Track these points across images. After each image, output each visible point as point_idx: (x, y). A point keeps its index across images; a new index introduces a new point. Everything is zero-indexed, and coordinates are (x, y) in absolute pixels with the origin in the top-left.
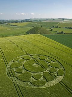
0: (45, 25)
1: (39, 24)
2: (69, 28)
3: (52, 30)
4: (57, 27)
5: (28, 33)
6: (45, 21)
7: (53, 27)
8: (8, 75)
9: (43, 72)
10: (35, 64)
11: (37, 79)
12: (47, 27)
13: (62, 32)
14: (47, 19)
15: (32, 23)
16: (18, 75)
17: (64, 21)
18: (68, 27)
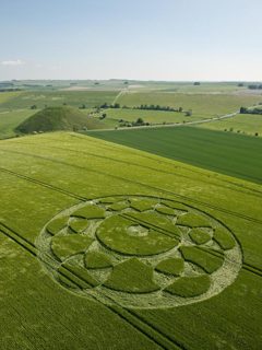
0: (76, 100)
1: (54, 99)
2: (152, 108)
3: (104, 116)
4: (117, 106)
6: (69, 89)
7: (104, 107)
8: (68, 286)
9: (176, 249)
10: (134, 229)
11: (175, 276)
12: (84, 108)
13: (140, 122)
15: (26, 94)
16: (103, 276)
17: (130, 86)
18: (149, 106)
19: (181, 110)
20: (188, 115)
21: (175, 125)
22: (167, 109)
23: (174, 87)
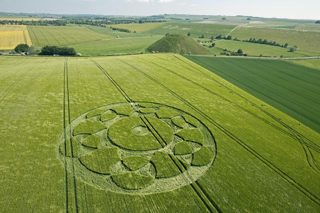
0: (199, 31)
2: (260, 42)
3: (213, 45)
4: (229, 38)
5: (150, 50)
7: (219, 38)
8: (60, 152)
9: (153, 152)
10: (139, 129)
11: (130, 170)
12: (202, 37)
13: (240, 52)
14: (206, 18)
15: (167, 25)
16: (85, 153)
17: (251, 22)
18: (257, 40)
19: (286, 45)
20: (291, 50)
21: (272, 58)
22: (273, 44)
23: (293, 24)
